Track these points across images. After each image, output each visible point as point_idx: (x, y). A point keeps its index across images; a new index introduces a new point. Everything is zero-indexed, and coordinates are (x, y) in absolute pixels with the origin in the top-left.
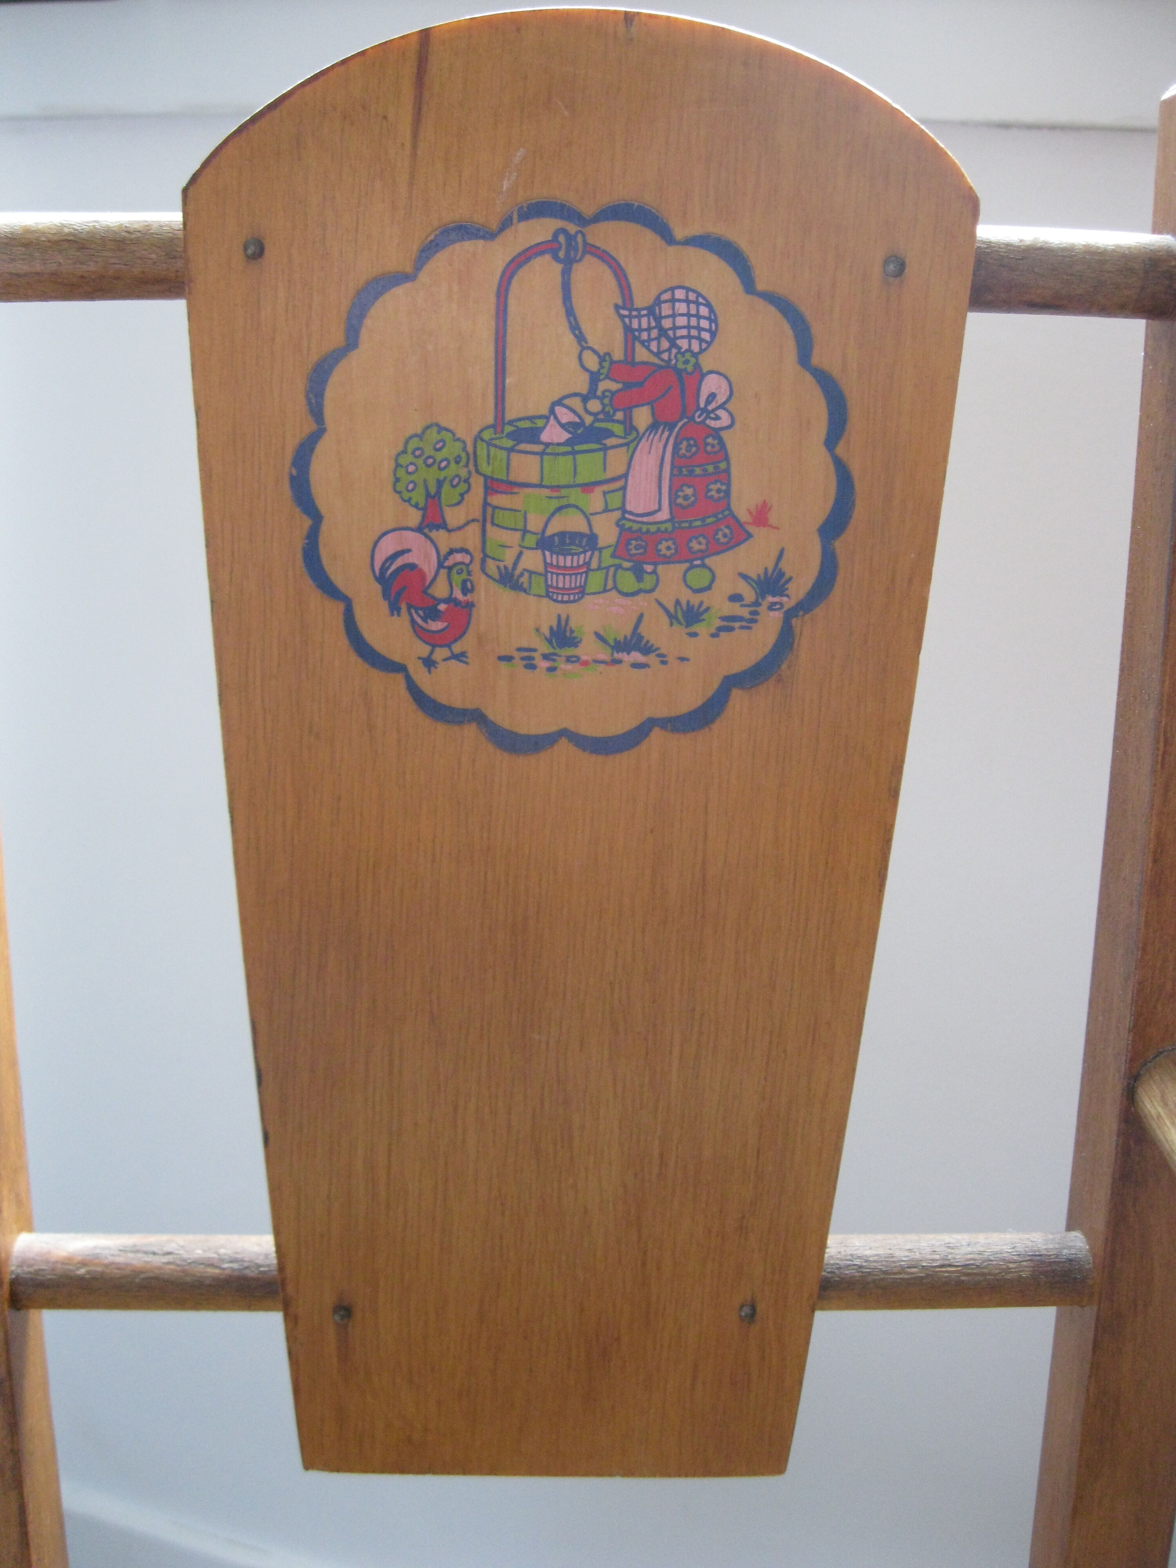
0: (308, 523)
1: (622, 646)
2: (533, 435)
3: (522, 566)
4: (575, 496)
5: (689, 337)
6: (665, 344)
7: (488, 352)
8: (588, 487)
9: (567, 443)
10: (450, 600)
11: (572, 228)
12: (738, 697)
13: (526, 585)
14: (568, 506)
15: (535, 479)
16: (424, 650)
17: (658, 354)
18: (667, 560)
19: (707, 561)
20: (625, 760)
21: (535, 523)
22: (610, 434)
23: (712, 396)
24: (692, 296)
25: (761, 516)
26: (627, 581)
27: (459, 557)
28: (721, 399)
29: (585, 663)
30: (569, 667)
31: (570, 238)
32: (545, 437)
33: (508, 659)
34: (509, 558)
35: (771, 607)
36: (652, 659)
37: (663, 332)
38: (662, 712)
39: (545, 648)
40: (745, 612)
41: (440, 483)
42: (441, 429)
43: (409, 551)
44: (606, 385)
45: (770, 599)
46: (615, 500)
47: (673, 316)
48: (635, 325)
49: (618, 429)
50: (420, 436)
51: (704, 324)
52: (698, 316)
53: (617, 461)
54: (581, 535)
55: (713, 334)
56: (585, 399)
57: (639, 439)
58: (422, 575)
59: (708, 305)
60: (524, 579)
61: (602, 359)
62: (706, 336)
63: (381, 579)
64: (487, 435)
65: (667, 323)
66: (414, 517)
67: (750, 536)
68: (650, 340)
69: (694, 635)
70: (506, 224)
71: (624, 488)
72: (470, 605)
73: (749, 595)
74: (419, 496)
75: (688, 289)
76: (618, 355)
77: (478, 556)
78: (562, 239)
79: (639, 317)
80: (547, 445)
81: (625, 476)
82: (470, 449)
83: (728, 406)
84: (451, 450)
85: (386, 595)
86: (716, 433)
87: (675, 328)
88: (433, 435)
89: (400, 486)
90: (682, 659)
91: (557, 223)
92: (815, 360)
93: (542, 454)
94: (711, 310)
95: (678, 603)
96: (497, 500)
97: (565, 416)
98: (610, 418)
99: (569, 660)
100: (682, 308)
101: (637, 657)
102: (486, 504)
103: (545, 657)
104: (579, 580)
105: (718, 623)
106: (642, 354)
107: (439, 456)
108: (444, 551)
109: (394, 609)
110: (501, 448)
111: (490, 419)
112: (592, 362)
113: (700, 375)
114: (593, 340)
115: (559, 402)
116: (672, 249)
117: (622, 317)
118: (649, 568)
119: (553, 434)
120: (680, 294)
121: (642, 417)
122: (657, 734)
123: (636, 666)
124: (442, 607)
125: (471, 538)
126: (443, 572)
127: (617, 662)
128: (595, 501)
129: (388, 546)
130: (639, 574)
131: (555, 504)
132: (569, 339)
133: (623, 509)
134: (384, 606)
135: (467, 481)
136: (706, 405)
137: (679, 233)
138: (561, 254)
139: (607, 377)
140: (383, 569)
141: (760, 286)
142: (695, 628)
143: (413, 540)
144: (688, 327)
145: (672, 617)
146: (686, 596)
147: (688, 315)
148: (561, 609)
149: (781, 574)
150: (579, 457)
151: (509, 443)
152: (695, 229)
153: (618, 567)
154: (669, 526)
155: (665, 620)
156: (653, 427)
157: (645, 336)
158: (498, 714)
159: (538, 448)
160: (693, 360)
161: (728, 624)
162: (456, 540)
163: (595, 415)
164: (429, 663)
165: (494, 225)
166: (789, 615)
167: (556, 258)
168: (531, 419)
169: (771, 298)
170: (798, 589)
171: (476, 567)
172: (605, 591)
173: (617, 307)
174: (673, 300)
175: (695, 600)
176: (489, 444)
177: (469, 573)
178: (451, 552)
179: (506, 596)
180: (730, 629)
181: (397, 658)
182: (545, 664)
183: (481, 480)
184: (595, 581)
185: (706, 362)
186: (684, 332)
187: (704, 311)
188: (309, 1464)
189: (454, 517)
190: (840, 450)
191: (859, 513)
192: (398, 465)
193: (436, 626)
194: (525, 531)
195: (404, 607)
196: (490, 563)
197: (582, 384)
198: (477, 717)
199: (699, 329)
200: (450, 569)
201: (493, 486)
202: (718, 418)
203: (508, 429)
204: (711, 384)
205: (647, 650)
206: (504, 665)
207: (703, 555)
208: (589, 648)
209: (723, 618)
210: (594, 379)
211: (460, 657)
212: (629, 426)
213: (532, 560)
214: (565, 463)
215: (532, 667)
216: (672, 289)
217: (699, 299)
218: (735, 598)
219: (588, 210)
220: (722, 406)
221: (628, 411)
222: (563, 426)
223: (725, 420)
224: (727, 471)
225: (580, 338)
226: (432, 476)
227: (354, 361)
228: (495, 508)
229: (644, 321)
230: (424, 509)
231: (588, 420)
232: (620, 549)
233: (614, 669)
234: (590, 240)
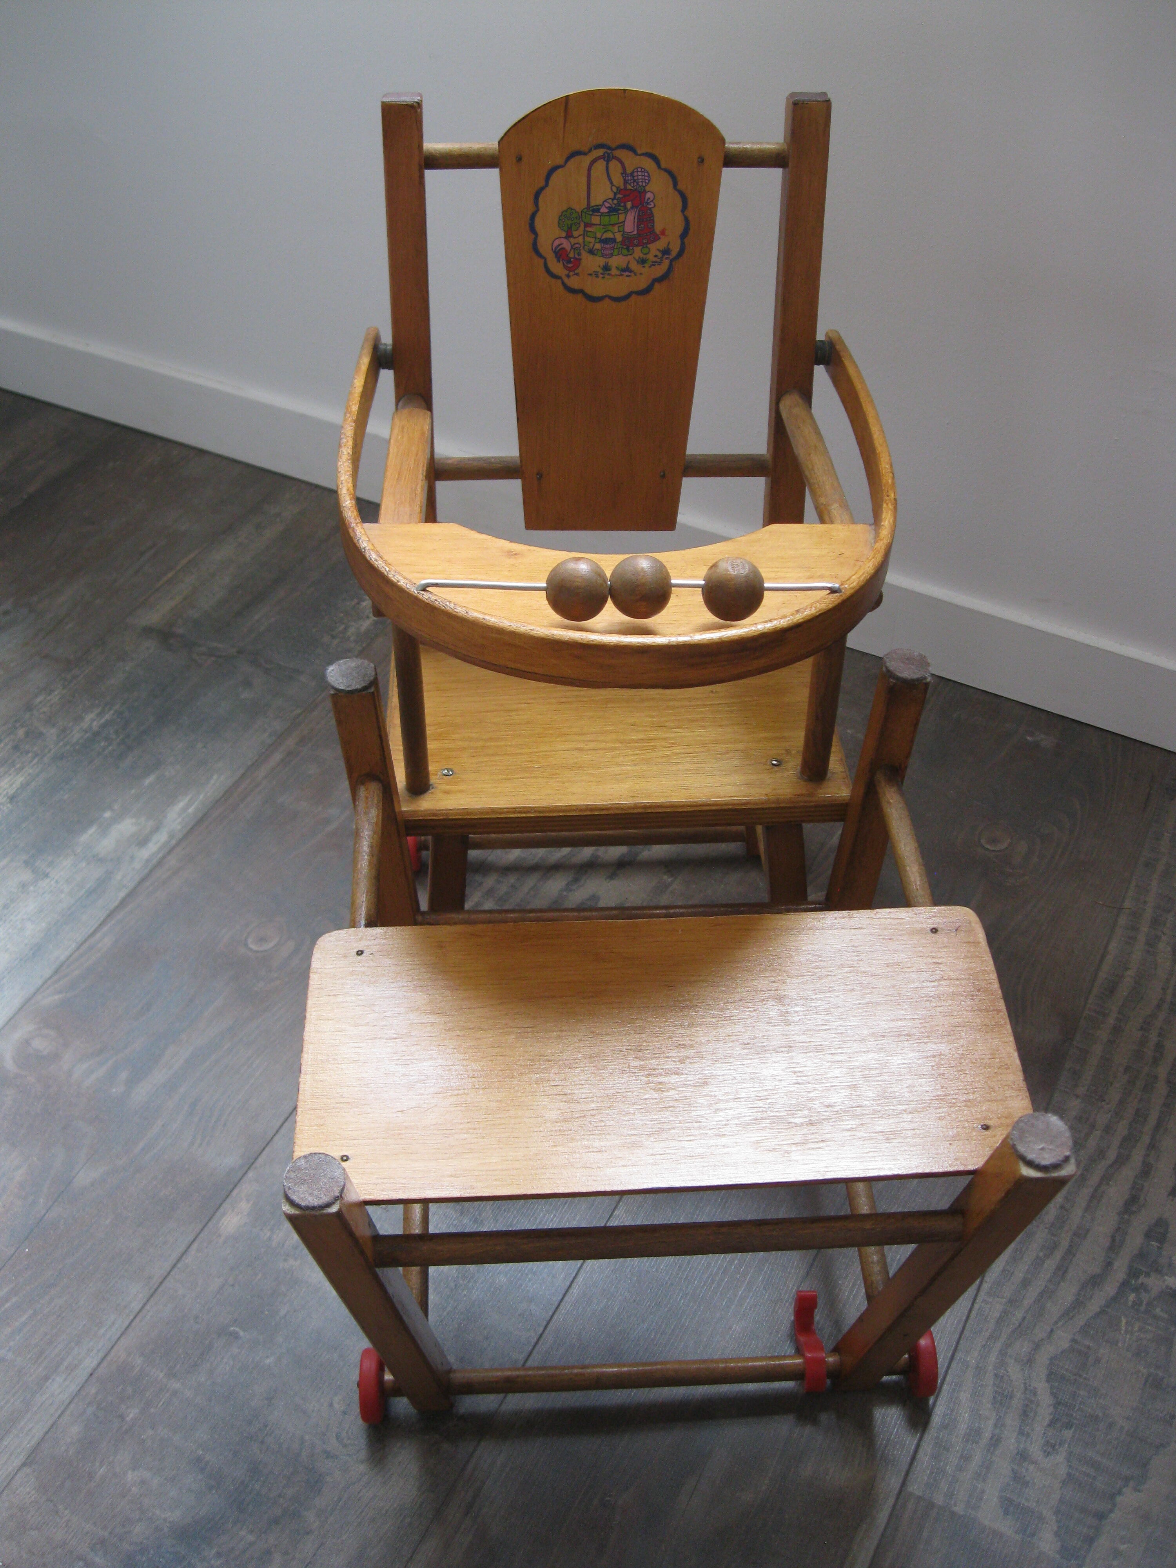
0: (533, 236)
1: (624, 270)
2: (598, 210)
3: (595, 248)
4: (610, 228)
5: (642, 182)
6: (635, 184)
7: (585, 187)
8: (613, 225)
9: (608, 212)
10: (575, 258)
11: (609, 151)
12: (657, 286)
13: (596, 253)
14: (608, 230)
15: (599, 223)
16: (567, 272)
17: (633, 187)
18: (637, 246)
19: (648, 245)
20: (624, 303)
21: (598, 235)
22: (619, 210)
23: (649, 198)
24: (643, 170)
25: (663, 232)
26: (625, 252)
27: (577, 246)
28: (651, 199)
29: (613, 276)
30: (608, 277)
31: (609, 154)
32: (601, 211)
33: (590, 275)
34: (591, 245)
35: (666, 259)
36: (632, 274)
37: (635, 181)
38: (636, 289)
39: (601, 271)
40: (658, 260)
41: (571, 225)
42: (572, 209)
43: (561, 244)
44: (619, 196)
45: (666, 256)
46: (621, 229)
47: (638, 176)
48: (627, 178)
49: (622, 208)
50: (566, 211)
51: (646, 178)
52: (645, 176)
53: (622, 217)
54: (612, 239)
55: (649, 181)
56: (613, 200)
57: (628, 211)
58: (566, 251)
59: (647, 172)
60: (596, 251)
61: (617, 188)
62: (647, 181)
63: (555, 252)
64: (585, 211)
65: (636, 178)
66: (564, 234)
67: (660, 238)
68: (631, 183)
69: (644, 267)
70: (590, 150)
71: (624, 225)
72: (581, 259)
73: (660, 255)
74: (566, 228)
75: (642, 168)
76: (622, 187)
77: (582, 245)
78: (606, 155)
79: (628, 176)
80: (602, 213)
81: (624, 222)
82: (580, 215)
83: (654, 201)
84: (574, 215)
85: (556, 256)
86: (650, 209)
87: (638, 179)
88: (569, 211)
89: (560, 226)
90: (641, 274)
91: (605, 150)
92: (678, 187)
93: (600, 216)
94: (649, 174)
95: (639, 258)
96: (588, 229)
97: (607, 205)
98: (619, 206)
99: (608, 274)
100: (640, 173)
101: (627, 273)
102: (584, 230)
103: (602, 274)
104: (610, 252)
105: (651, 263)
106: (629, 187)
107: (571, 217)
108: (573, 243)
109: (558, 261)
110: (589, 214)
111: (585, 206)
112: (615, 189)
113: (645, 192)
114: (615, 183)
115: (605, 201)
116: (638, 157)
117: (623, 176)
118: (631, 248)
119: (604, 210)
120: (639, 170)
121: (629, 205)
122: (634, 296)
123: (627, 276)
124: (572, 260)
125: (580, 240)
126: (572, 250)
127: (622, 275)
128: (616, 229)
129: (557, 243)
130: (628, 250)
131: (604, 230)
132: (608, 183)
133: (624, 232)
134: (555, 260)
135: (579, 224)
136: (648, 200)
137: (639, 152)
138: (606, 159)
139: (619, 193)
140: (556, 248)
141: (663, 167)
142: (645, 265)
143: (564, 241)
144: (642, 179)
145: (638, 262)
146: (642, 256)
147: (642, 176)
148: (607, 260)
149: (669, 249)
150: (611, 217)
151: (591, 213)
152: (644, 151)
153: (622, 248)
154: (637, 236)
155: (636, 263)
156: (632, 208)
157: (630, 182)
158: (589, 290)
159: (598, 214)
160: (643, 188)
161: (654, 264)
162: (576, 241)
163: (615, 204)
164: (568, 276)
165: (586, 150)
166: (671, 261)
167: (605, 160)
168: (597, 206)
169: (666, 170)
170: (674, 253)
171: (581, 248)
172: (618, 254)
173: (622, 174)
174: (638, 172)
175: (644, 257)
176: (585, 213)
177: (580, 250)
178: (575, 244)
179: (590, 257)
180: (655, 265)
181: (559, 275)
182: (601, 276)
183: (583, 224)
184: (616, 252)
185: (647, 189)
186: (641, 181)
187: (646, 174)
188: (527, 528)
189: (575, 234)
190: (686, 213)
191: (691, 231)
192: (559, 220)
193: (570, 265)
194: (596, 238)
195: (561, 262)
196: (586, 247)
197: (611, 195)
198: (581, 291)
199: (645, 179)
200: (574, 249)
201: (587, 225)
202: (650, 205)
203: (591, 209)
204: (648, 195)
205: (631, 271)
206: (590, 277)
207: (647, 244)
208: (614, 271)
209: (652, 262)
210: (615, 194)
211: (577, 274)
212: (625, 206)
213: (598, 246)
214: (607, 218)
215: (597, 276)
216: (637, 168)
217: (644, 170)
218: (656, 256)
219: (614, 146)
220: (652, 201)
221: (625, 203)
222: (606, 207)
223: (652, 205)
224: (653, 220)
225: (611, 183)
226: (569, 222)
227: (548, 191)
228: (587, 231)
229: (629, 178)
230: (567, 232)
231: (614, 206)
232: (623, 243)
233: (621, 278)
234: (614, 155)
